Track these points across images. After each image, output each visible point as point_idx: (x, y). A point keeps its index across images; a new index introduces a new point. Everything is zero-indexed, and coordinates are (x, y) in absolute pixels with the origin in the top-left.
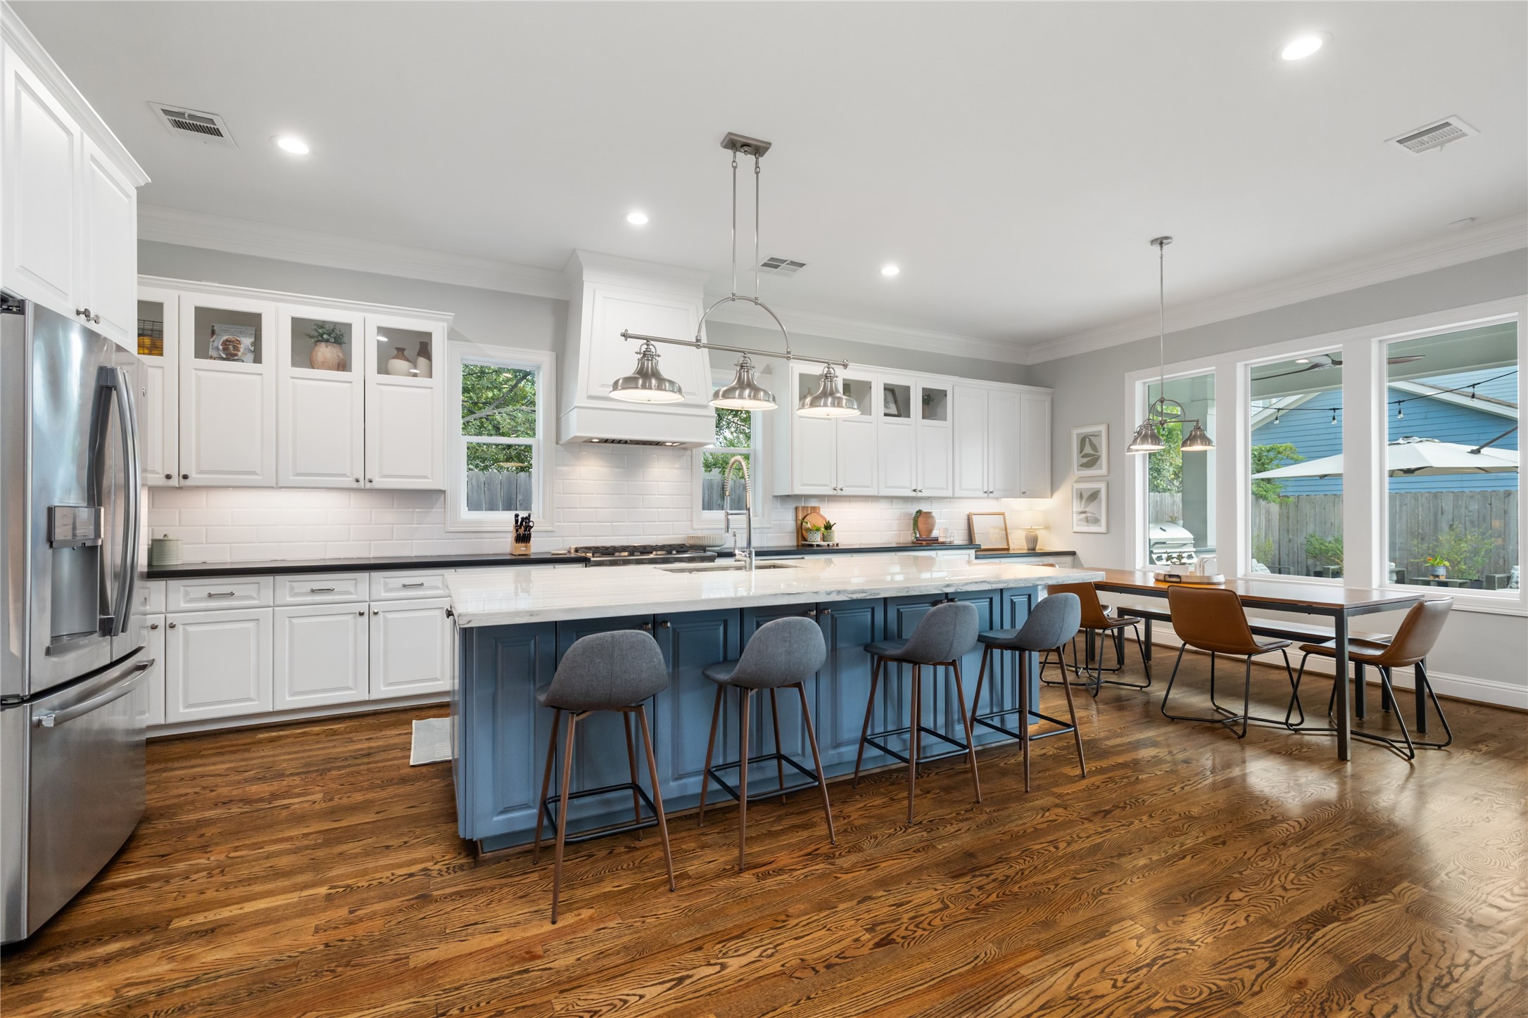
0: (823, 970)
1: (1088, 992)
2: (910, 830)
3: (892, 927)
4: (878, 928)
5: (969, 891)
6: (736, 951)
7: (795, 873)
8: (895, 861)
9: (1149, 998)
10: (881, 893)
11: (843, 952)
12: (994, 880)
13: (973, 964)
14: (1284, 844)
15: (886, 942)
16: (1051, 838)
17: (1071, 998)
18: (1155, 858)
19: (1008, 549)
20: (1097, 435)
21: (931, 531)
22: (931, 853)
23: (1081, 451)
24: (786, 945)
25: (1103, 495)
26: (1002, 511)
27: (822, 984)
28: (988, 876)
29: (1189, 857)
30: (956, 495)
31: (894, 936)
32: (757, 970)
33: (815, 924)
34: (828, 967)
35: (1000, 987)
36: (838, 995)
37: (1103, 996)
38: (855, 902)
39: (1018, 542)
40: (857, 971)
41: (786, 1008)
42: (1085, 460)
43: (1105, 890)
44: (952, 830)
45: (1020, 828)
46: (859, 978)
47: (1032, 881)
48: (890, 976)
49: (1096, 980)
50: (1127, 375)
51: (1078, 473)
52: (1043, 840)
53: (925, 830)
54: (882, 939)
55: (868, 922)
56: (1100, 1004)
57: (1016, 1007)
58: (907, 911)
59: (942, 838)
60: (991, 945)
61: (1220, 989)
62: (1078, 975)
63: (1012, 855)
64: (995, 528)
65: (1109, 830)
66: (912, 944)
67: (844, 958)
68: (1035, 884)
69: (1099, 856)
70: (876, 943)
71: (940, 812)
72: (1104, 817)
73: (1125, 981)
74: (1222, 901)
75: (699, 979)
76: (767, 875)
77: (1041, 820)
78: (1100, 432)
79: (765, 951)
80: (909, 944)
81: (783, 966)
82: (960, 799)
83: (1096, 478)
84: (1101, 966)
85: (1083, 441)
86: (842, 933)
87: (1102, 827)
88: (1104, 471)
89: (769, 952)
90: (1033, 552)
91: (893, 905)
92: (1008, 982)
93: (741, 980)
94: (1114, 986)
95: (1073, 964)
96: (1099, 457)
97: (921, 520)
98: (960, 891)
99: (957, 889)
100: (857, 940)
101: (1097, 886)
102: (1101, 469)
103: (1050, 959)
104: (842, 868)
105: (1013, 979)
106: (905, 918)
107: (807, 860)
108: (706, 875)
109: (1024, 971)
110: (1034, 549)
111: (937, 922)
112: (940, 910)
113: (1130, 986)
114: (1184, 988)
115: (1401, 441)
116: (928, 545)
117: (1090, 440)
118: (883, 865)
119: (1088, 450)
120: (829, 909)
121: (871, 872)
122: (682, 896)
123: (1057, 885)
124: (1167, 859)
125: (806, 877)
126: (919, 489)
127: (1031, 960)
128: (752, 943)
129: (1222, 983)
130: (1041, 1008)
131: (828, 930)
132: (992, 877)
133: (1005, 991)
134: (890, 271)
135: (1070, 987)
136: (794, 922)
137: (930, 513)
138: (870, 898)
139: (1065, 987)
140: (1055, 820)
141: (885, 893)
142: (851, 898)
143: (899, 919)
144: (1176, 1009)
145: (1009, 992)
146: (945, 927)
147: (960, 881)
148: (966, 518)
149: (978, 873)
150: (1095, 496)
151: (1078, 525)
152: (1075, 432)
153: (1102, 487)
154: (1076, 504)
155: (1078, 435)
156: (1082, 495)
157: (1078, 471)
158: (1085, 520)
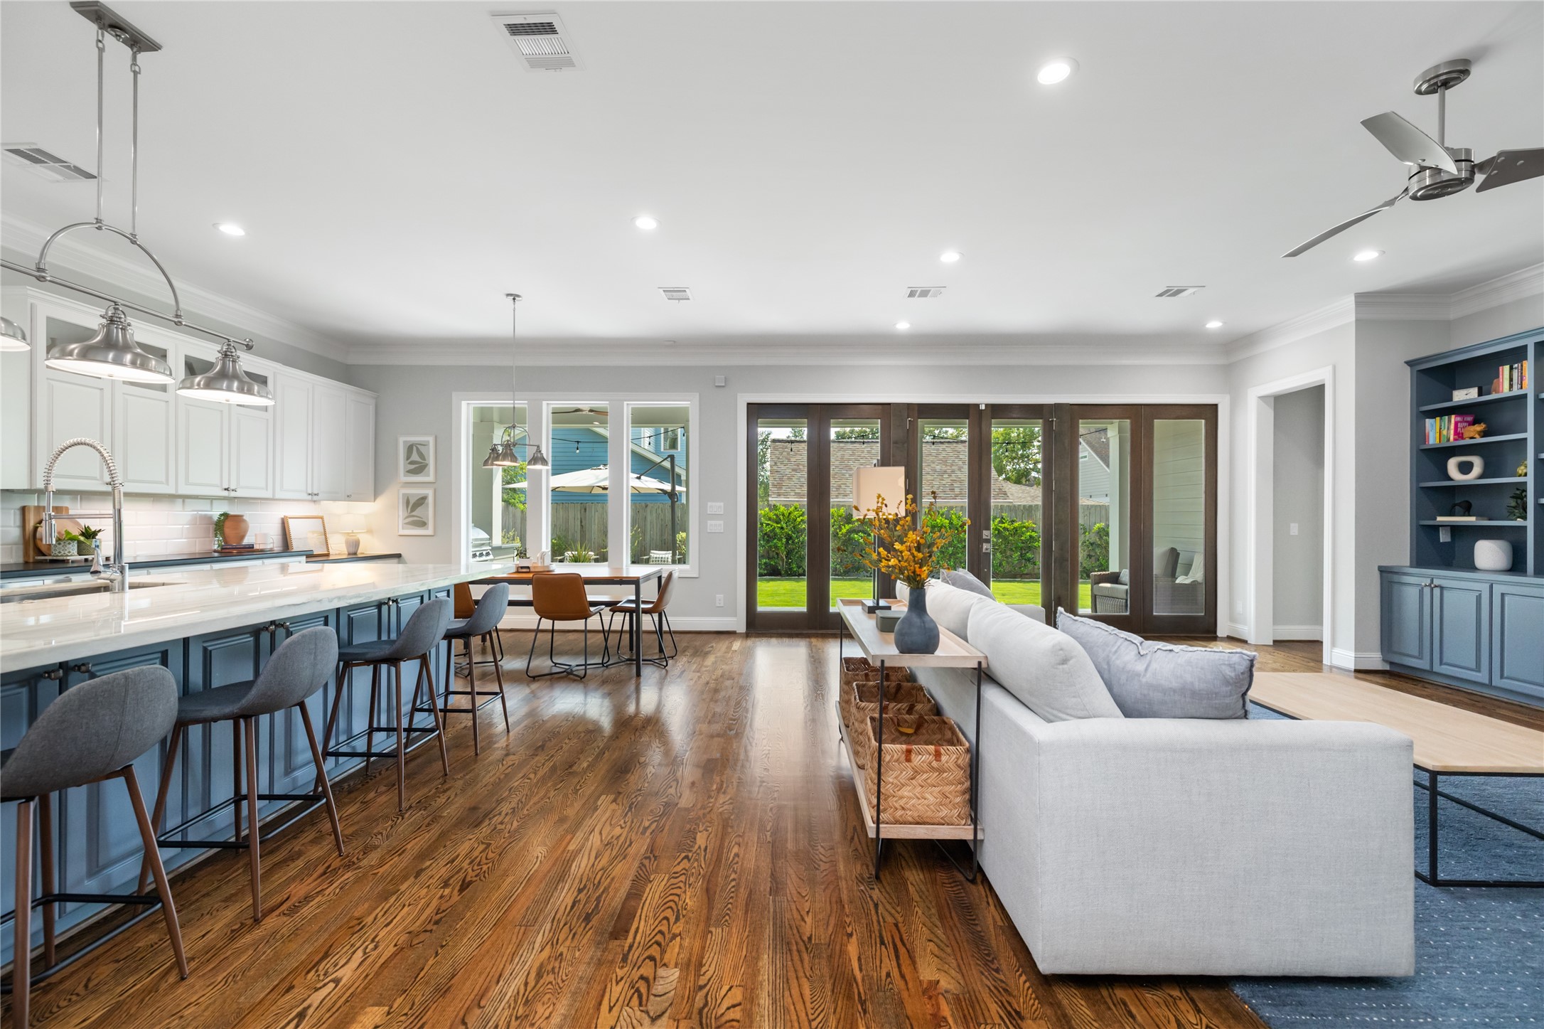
0: (435, 927)
1: (612, 837)
2: (407, 816)
3: (461, 875)
4: (451, 882)
5: (495, 828)
6: (335, 966)
7: (327, 892)
8: (417, 840)
9: (641, 823)
10: (428, 863)
11: (439, 909)
12: (506, 815)
13: (538, 862)
14: (644, 727)
15: (465, 886)
16: (521, 775)
17: (607, 845)
18: (590, 759)
19: (328, 555)
20: (425, 444)
21: (243, 537)
22: (442, 821)
23: (408, 458)
24: (382, 934)
25: (430, 500)
26: (320, 515)
27: (444, 934)
28: (500, 814)
29: (607, 753)
30: (277, 497)
31: (468, 879)
32: (374, 962)
33: (392, 909)
34: (437, 923)
35: (566, 863)
36: (463, 930)
37: (620, 835)
38: (412, 879)
39: (338, 546)
40: (463, 911)
41: (431, 962)
42: (413, 467)
43: (578, 787)
44: (444, 801)
45: (494, 778)
46: (469, 914)
47: (531, 803)
48: (491, 899)
49: (611, 831)
51: (403, 478)
52: (516, 779)
53: (420, 810)
54: (461, 886)
55: (438, 882)
56: (622, 839)
57: (583, 865)
58: (462, 862)
59: (441, 808)
60: (539, 848)
61: (666, 803)
62: (601, 833)
63: (504, 795)
64: (313, 532)
65: (552, 756)
66: (486, 875)
67: (444, 911)
68: (535, 804)
69: (559, 772)
70: (459, 890)
71: (420, 793)
72: (543, 749)
73: (625, 823)
74: (638, 765)
75: (321, 1002)
76: (294, 910)
77: (504, 768)
78: (428, 442)
79: (366, 948)
80: (484, 877)
81: (395, 945)
82: (427, 778)
83: (420, 485)
84: (608, 822)
85: (410, 448)
86: (423, 901)
87: (547, 755)
88: (431, 478)
89: (371, 946)
90: (354, 556)
91: (447, 864)
92: (567, 858)
93: (367, 976)
94: (622, 828)
95: (593, 830)
96: (427, 465)
97: (228, 524)
98: (489, 831)
99: (486, 832)
100: (441, 897)
101: (572, 787)
102: (429, 476)
103: (580, 835)
104: (373, 866)
105: (569, 855)
106: (465, 865)
107: (327, 878)
108: (215, 946)
109: (571, 847)
110: (355, 554)
111: (491, 855)
112: (486, 848)
113: (629, 824)
114: (652, 811)
115: (601, 467)
116: (240, 554)
117: (418, 449)
118: (409, 846)
119: (415, 457)
120: (394, 894)
121: (401, 857)
122: (204, 975)
123: (549, 798)
124: (597, 757)
125: (341, 889)
126: (232, 487)
127: (570, 841)
128: (346, 952)
129: (665, 800)
130: (596, 858)
131: (409, 905)
132: (503, 813)
133: (570, 862)
134: (232, 230)
135: (602, 841)
136: (371, 918)
137: (242, 516)
138: (422, 870)
139: (599, 842)
140: (514, 764)
141: (431, 861)
142: (405, 878)
143: (461, 869)
144: (655, 821)
145: (573, 861)
146: (500, 855)
147: (483, 826)
148: (280, 521)
149: (491, 816)
150: (422, 501)
151: (403, 528)
152: (401, 440)
153: (429, 492)
154: (401, 509)
155: (404, 442)
156: (408, 500)
157: (404, 476)
158: (411, 523)
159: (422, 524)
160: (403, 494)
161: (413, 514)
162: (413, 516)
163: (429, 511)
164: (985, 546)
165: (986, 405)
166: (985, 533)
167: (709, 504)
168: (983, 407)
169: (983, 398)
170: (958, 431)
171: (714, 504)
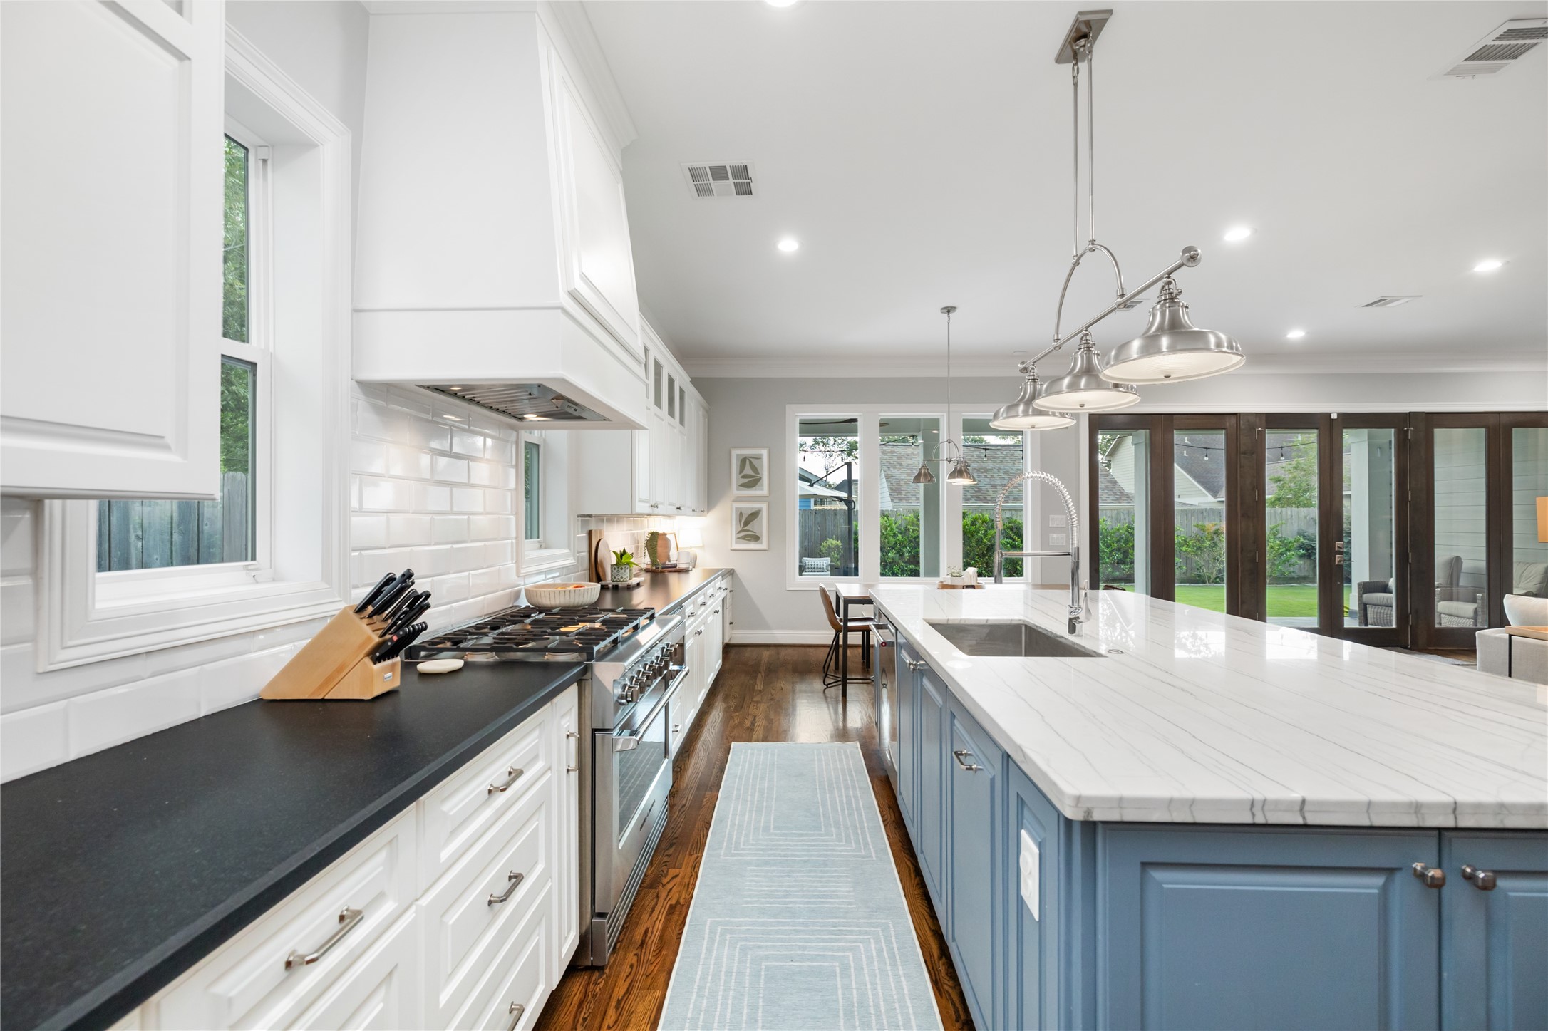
20: (759, 457)
25: (764, 514)
42: (746, 480)
50: (788, 406)
51: (735, 491)
78: (762, 455)
83: (754, 499)
85: (743, 461)
88: (765, 494)
96: (760, 479)
102: (762, 489)
117: (751, 462)
119: (748, 470)
150: (755, 515)
151: (736, 543)
152: (734, 453)
153: (764, 506)
154: (734, 523)
155: (738, 455)
156: (741, 514)
157: (737, 490)
158: (744, 538)
159: (756, 538)
160: (736, 508)
161: (746, 528)
162: (748, 531)
163: (763, 526)
164: (1338, 557)
165: (1339, 415)
166: (1338, 544)
167: (1051, 516)
168: (1334, 416)
169: (1334, 408)
170: (1308, 440)
171: (1055, 516)
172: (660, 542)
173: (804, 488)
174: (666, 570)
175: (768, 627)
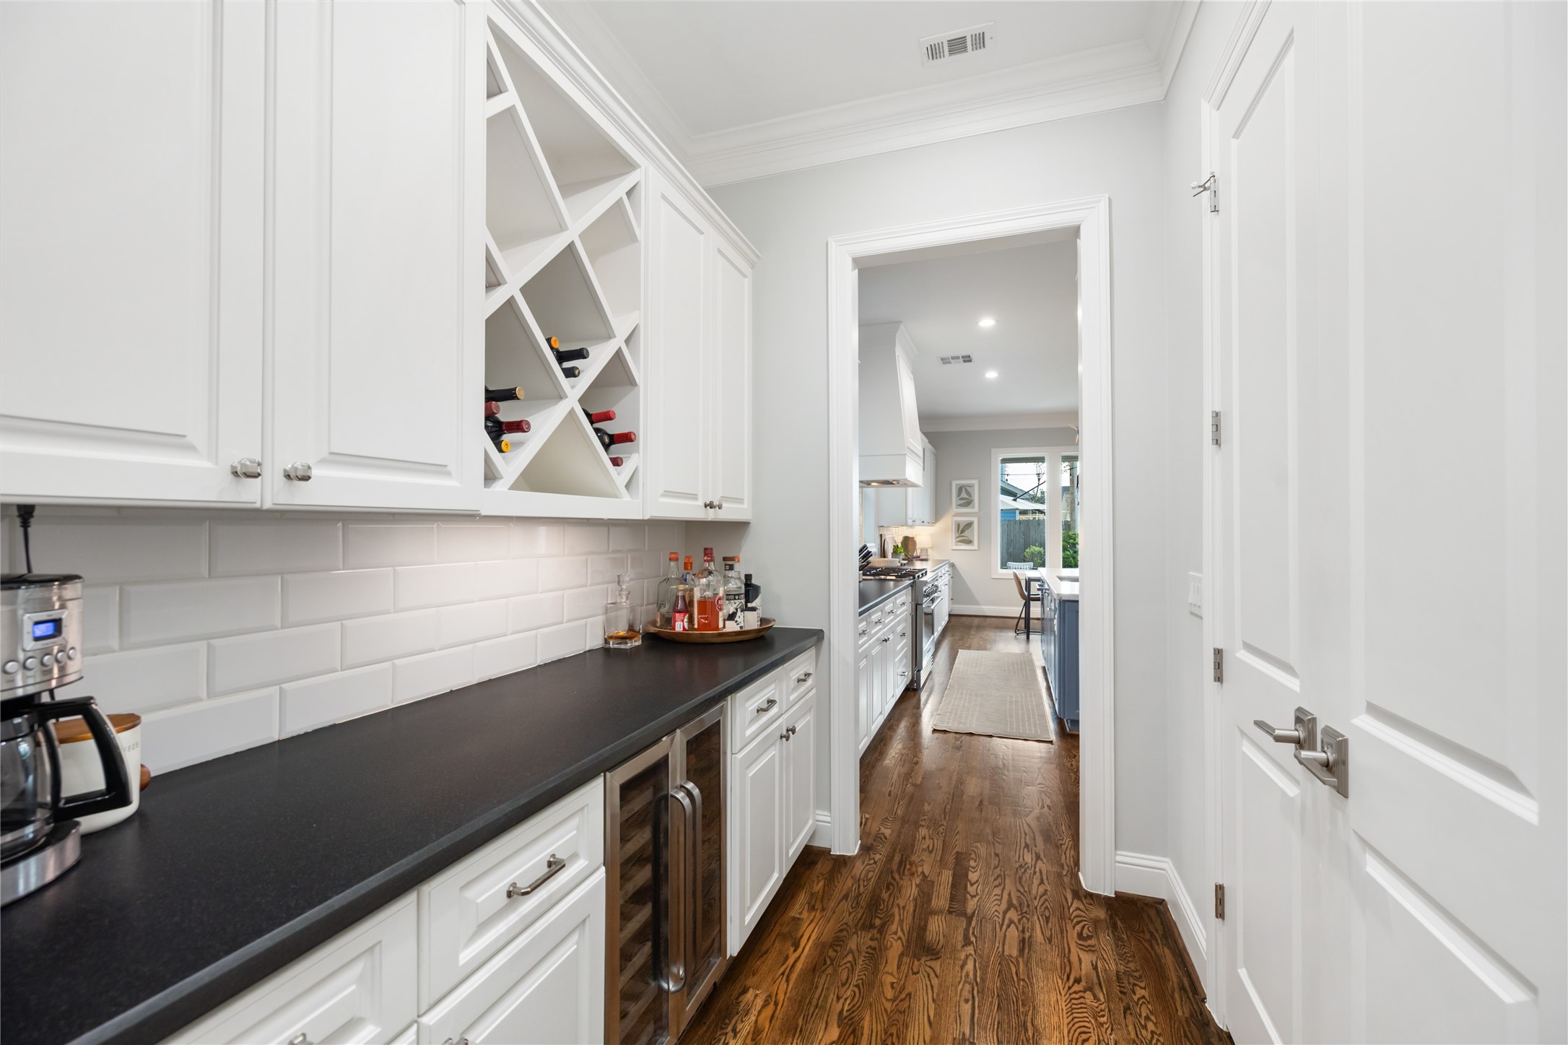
20: (971, 486)
23: (959, 496)
25: (975, 525)
42: (962, 502)
50: (993, 450)
51: (955, 509)
78: (974, 484)
83: (968, 515)
85: (960, 489)
88: (976, 509)
96: (973, 500)
102: (974, 508)
117: (966, 489)
119: (964, 495)
150: (969, 525)
151: (955, 545)
152: (954, 483)
154: (954, 531)
155: (956, 485)
156: (959, 525)
157: (956, 508)
158: (960, 541)
159: (970, 542)
160: (955, 522)
161: (962, 535)
163: (974, 533)
172: (910, 543)
173: (1008, 502)
174: (914, 560)
175: (977, 603)
